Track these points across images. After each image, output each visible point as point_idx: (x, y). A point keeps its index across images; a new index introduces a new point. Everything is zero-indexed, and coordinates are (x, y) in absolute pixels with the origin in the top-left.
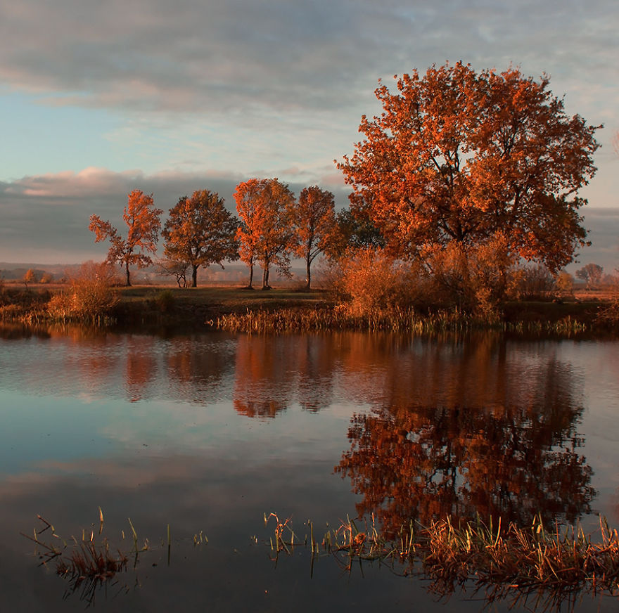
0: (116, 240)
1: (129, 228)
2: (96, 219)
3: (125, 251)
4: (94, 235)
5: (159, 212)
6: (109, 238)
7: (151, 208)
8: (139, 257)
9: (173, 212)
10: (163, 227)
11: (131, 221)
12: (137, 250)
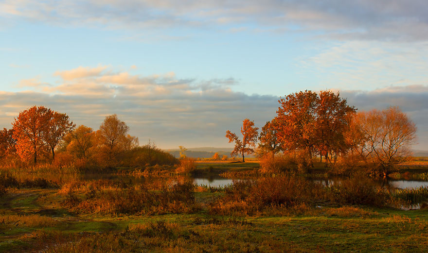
0: (238, 142)
1: (243, 136)
2: (229, 132)
3: (242, 147)
4: (228, 140)
5: (257, 129)
6: (235, 141)
7: (253, 127)
8: (248, 149)
9: (264, 129)
10: (259, 135)
11: (244, 133)
12: (247, 146)
